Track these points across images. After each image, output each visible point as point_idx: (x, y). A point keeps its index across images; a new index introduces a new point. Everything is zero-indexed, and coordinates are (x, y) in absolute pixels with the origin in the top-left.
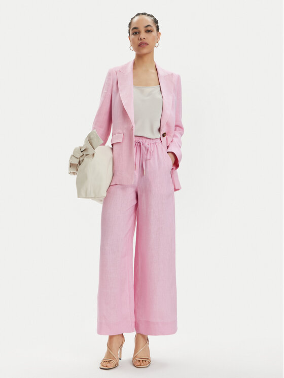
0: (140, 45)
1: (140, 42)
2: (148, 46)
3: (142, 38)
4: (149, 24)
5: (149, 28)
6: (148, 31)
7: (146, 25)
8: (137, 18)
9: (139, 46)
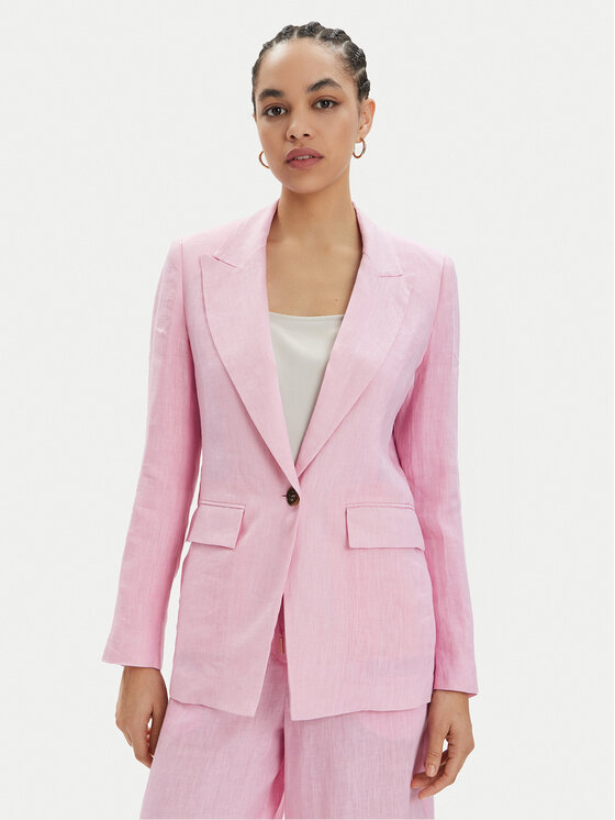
0: (291, 160)
1: (289, 148)
2: (322, 161)
3: (299, 135)
4: (327, 75)
5: (327, 91)
6: (324, 104)
7: (316, 80)
8: (280, 50)
9: (288, 162)
